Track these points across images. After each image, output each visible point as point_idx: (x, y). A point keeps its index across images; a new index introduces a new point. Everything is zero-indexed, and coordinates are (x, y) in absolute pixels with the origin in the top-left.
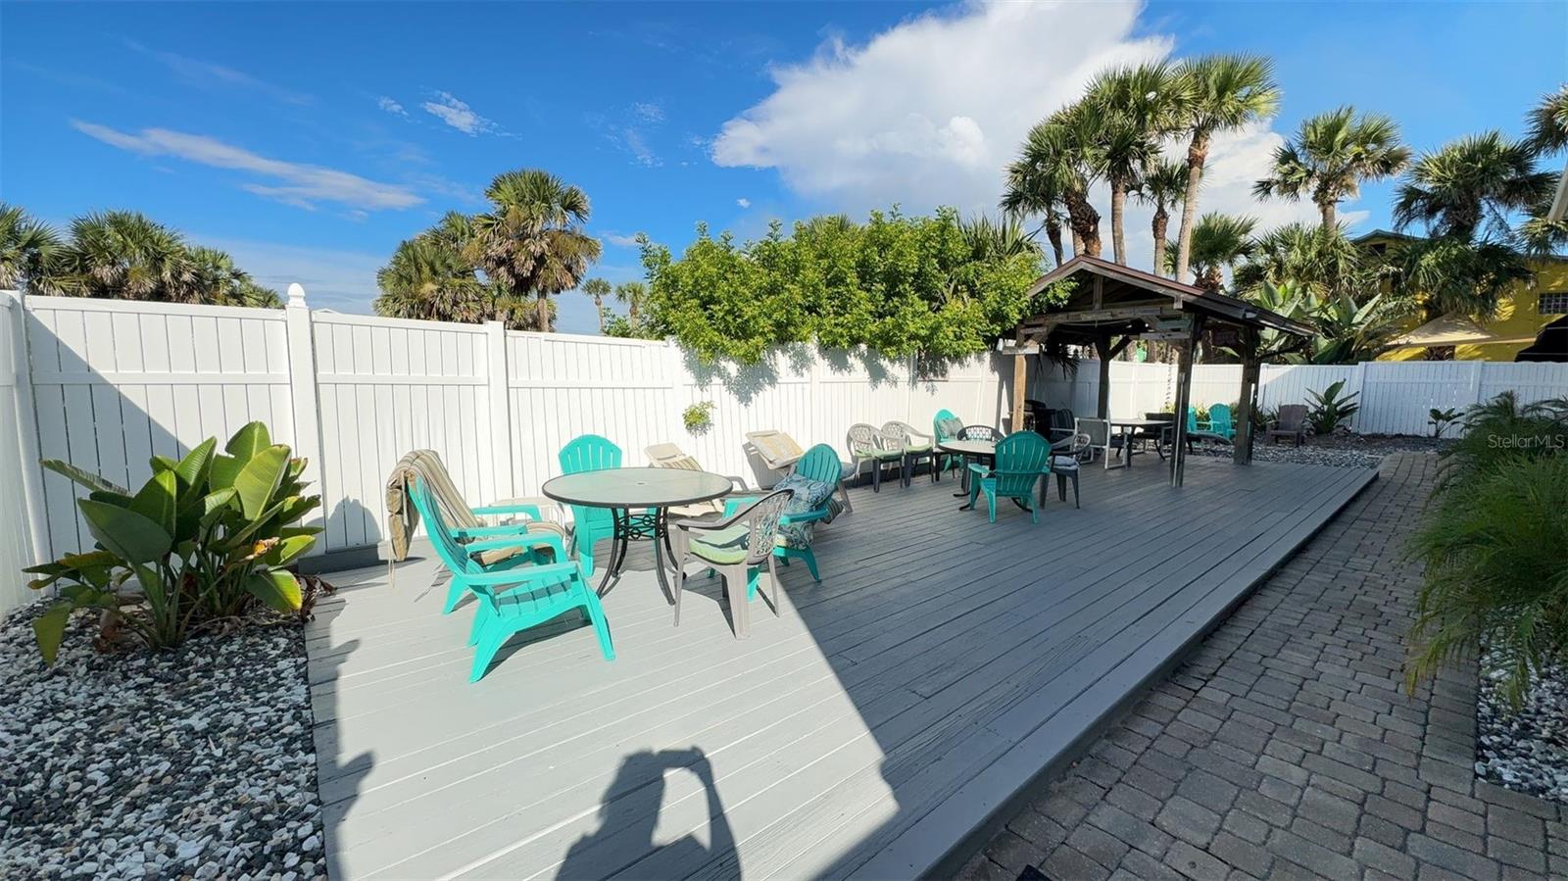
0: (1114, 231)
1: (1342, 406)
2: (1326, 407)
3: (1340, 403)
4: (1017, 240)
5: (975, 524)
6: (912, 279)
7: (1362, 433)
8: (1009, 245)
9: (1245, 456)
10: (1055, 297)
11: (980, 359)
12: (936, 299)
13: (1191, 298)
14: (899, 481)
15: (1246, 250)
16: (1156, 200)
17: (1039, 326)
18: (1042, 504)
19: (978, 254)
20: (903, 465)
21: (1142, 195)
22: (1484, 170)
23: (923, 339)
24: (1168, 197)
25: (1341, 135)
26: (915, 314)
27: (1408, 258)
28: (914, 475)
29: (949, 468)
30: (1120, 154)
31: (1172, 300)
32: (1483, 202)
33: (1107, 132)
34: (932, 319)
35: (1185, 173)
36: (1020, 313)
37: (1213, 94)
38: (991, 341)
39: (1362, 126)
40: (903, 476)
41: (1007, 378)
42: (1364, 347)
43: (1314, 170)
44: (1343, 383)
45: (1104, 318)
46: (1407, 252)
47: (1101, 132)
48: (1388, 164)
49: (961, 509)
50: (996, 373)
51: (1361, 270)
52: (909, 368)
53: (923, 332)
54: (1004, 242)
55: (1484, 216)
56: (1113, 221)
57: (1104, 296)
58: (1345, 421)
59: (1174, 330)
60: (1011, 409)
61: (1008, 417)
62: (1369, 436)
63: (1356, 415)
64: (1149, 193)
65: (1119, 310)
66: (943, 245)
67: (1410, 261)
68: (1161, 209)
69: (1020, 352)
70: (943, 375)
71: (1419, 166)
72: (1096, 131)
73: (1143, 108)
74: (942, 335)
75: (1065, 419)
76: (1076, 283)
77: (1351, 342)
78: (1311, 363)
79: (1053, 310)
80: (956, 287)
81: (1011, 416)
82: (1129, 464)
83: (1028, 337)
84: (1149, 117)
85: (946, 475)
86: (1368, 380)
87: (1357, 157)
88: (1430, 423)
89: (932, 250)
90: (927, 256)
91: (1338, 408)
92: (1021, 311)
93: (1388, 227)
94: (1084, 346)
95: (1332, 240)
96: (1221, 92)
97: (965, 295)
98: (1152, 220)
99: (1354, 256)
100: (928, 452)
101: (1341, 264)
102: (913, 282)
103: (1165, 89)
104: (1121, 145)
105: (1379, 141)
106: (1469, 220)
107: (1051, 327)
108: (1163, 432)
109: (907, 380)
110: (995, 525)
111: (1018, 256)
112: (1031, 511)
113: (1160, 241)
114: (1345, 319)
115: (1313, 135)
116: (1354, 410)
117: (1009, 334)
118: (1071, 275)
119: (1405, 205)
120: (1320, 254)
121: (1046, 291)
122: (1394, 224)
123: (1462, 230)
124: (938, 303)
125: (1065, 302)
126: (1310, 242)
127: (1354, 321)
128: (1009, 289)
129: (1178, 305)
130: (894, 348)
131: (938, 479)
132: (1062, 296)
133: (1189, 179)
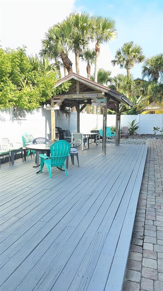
0: (76, 69)
1: (136, 126)
2: (132, 127)
3: (135, 126)
4: (49, 66)
5: (44, 179)
6: (8, 75)
7: (140, 134)
8: (46, 67)
9: (118, 143)
10: (65, 88)
11: (37, 111)
12: (19, 86)
13: (107, 91)
14: (9, 162)
15: (110, 80)
16: (87, 61)
17: (59, 99)
18: (67, 167)
19: (35, 68)
20: (10, 155)
21: (83, 59)
22: (160, 64)
23: (15, 101)
24: (90, 61)
25: (131, 49)
26: (11, 90)
27: (145, 86)
28: (15, 159)
29: (29, 155)
30: (77, 42)
31: (101, 92)
32: (159, 73)
33: (73, 34)
34: (18, 93)
35: (94, 54)
36: (52, 94)
37: (101, 29)
38: (42, 104)
39: (135, 48)
40: (11, 160)
41: (48, 118)
42: (139, 110)
43: (125, 59)
44: (135, 120)
45: (80, 97)
46: (146, 85)
47: (71, 34)
48: (141, 59)
49: (37, 173)
50: (44, 117)
51: (136, 88)
52: (10, 114)
53: (15, 99)
54: (44, 66)
55: (160, 76)
56: (76, 65)
57: (80, 89)
58: (136, 131)
59: (102, 102)
60: (51, 130)
61: (49, 133)
62: (141, 135)
63: (138, 129)
64: (85, 59)
65: (85, 95)
66: (21, 61)
67: (146, 87)
68: (88, 64)
69: (53, 109)
70: (24, 117)
71: (147, 61)
72: (70, 32)
73: (83, 29)
74: (23, 100)
75: (68, 133)
76: (71, 84)
77: (136, 108)
78: (128, 114)
79: (64, 93)
80: (27, 82)
81: (51, 133)
82: (89, 148)
83: (55, 103)
84: (85, 32)
85: (28, 158)
86: (140, 119)
87: (134, 56)
88: (153, 131)
89: (17, 63)
90: (15, 66)
91: (135, 127)
92: (52, 93)
93: (141, 78)
94: (71, 107)
95: (130, 79)
96: (103, 29)
97: (31, 85)
98: (86, 67)
99: (134, 84)
100: (21, 149)
101: (132, 86)
102: (10, 76)
103: (89, 23)
104: (77, 39)
105: (138, 52)
106: (157, 77)
107: (63, 100)
108: (96, 136)
109: (10, 119)
110: (52, 179)
111: (49, 72)
112: (64, 171)
113: (89, 74)
114: (135, 102)
115: (125, 48)
116: (138, 128)
117: (48, 102)
118: (69, 80)
119: (144, 71)
120: (127, 83)
121: (61, 86)
122: (142, 76)
123: (156, 79)
124: (20, 88)
125: (68, 90)
126: (125, 80)
127: (137, 103)
128: (48, 84)
129: (103, 94)
130: (3, 105)
131: (25, 160)
132: (67, 88)
133: (96, 55)
